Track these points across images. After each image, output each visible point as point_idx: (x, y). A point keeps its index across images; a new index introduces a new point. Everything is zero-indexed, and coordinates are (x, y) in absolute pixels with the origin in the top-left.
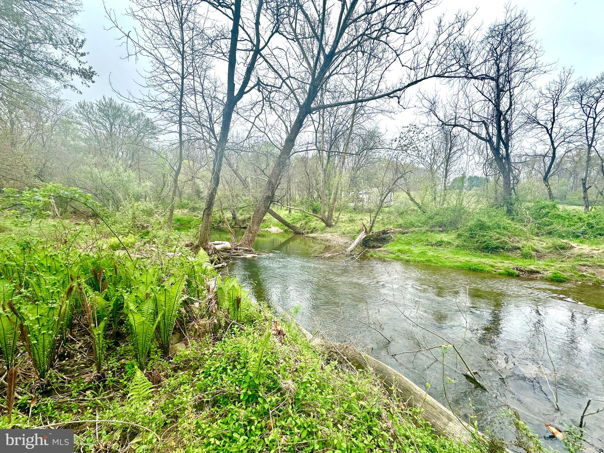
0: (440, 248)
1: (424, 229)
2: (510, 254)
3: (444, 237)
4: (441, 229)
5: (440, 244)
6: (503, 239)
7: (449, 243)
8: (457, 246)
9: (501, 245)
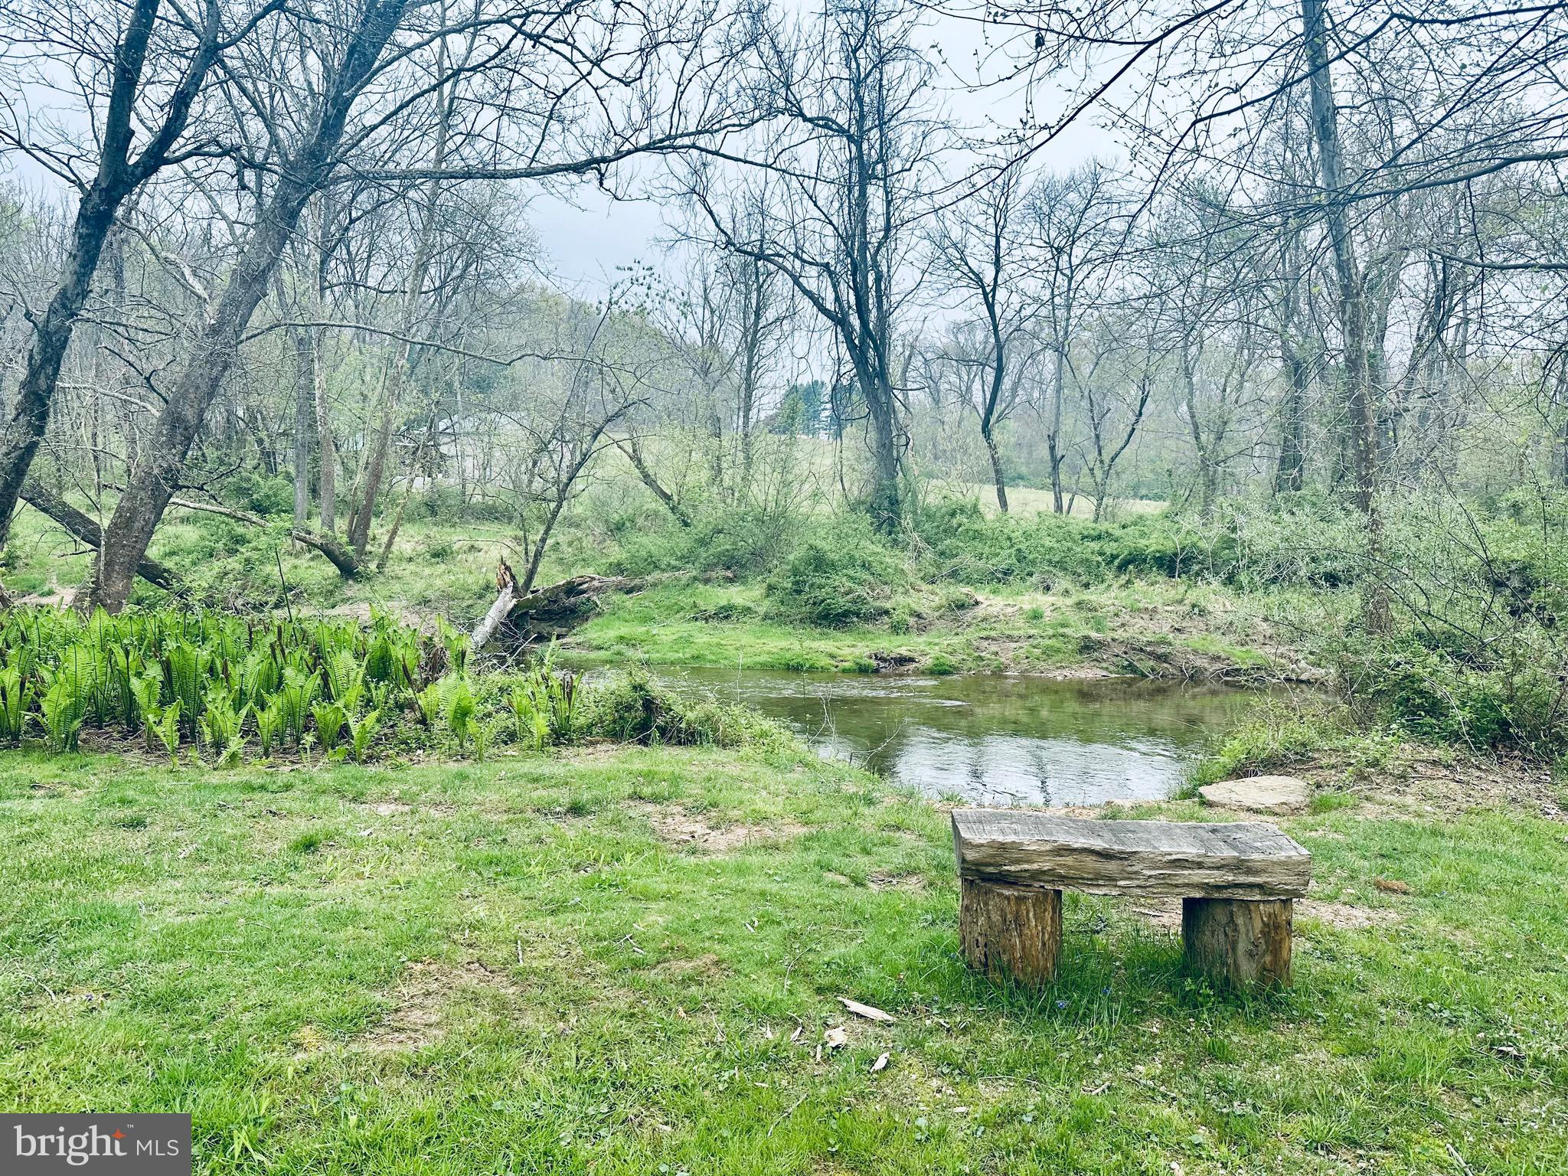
0: (726, 626)
1: (684, 576)
2: (870, 627)
3: (737, 595)
4: (729, 574)
5: (725, 614)
6: (860, 591)
7: (747, 610)
8: (766, 617)
9: (854, 608)
